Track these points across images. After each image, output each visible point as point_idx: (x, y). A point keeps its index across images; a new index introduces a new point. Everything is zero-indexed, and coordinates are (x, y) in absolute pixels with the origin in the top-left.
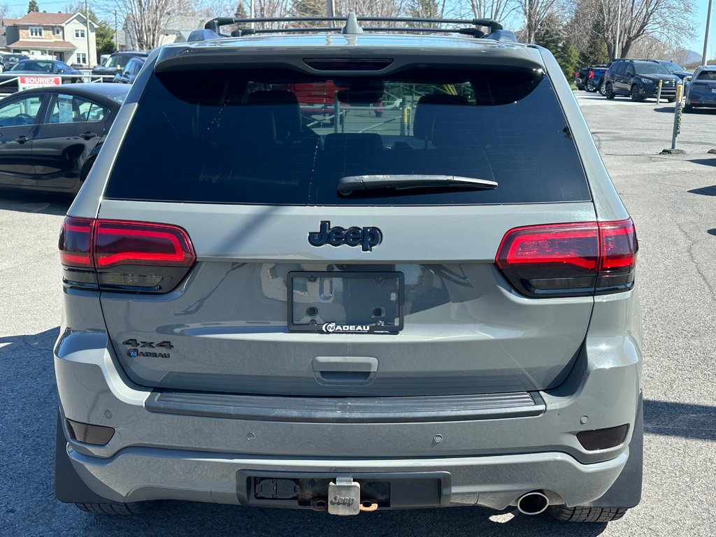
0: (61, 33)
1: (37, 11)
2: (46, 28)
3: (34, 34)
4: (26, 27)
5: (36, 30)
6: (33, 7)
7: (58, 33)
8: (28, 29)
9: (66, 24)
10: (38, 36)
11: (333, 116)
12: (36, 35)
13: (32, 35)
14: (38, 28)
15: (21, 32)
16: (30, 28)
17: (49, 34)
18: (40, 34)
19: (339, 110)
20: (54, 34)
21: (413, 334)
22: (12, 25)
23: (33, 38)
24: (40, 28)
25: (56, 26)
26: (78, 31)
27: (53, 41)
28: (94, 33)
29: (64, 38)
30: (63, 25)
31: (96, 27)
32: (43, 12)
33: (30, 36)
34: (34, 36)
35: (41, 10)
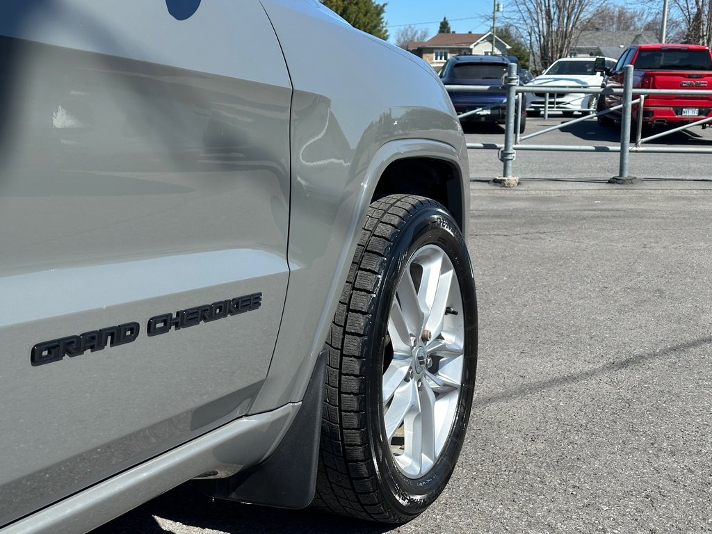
1: (448, 32)
2: (453, 50)
3: (439, 57)
4: (430, 50)
5: (441, 53)
6: (444, 27)
8: (432, 52)
9: (475, 46)
10: (443, 60)
11: (621, 106)
12: (441, 59)
13: (436, 59)
14: (443, 51)
15: (425, 56)
16: (435, 51)
18: (445, 58)
19: (630, 97)
22: (416, 48)
23: (437, 63)
24: (446, 51)
25: (463, 49)
26: (488, 52)
30: (472, 46)
31: (508, 47)
32: (454, 32)
33: (434, 60)
34: (439, 60)
35: (452, 30)
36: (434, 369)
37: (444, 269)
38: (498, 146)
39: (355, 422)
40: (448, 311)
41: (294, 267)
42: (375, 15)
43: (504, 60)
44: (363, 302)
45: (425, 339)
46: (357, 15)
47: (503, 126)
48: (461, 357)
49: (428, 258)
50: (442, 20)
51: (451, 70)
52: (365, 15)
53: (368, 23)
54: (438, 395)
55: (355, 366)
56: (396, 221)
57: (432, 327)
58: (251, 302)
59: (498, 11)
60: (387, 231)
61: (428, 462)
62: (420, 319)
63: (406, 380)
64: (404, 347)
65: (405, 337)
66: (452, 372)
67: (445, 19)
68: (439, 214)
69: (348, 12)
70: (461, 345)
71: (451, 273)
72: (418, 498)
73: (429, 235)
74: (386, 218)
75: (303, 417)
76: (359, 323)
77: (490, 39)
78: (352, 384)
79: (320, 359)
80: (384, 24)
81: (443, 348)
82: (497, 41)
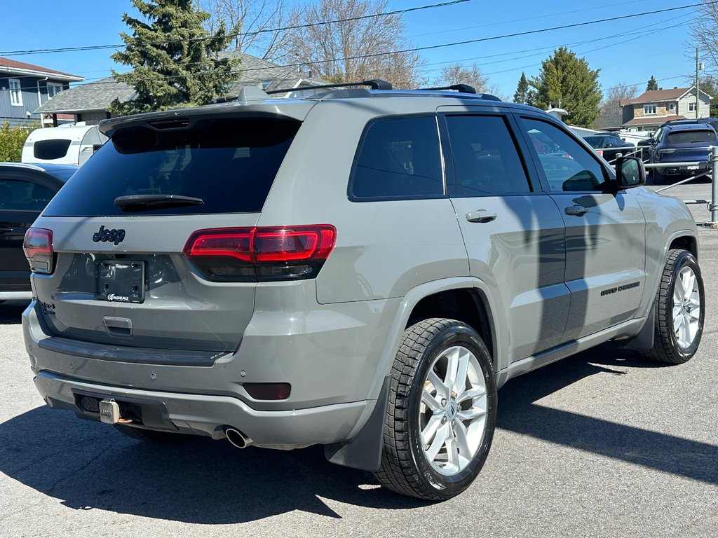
0: (675, 108)
1: (656, 89)
2: (660, 105)
3: (648, 111)
4: (640, 106)
6: (652, 85)
7: (672, 108)
8: (642, 107)
9: (680, 99)
10: (652, 113)
12: (650, 112)
13: (646, 112)
14: (648, 106)
15: (636, 111)
16: (645, 106)
17: (662, 111)
18: (654, 112)
20: (667, 110)
21: (154, 303)
22: (631, 104)
23: (646, 115)
24: (654, 105)
25: (670, 102)
26: (692, 104)
27: (666, 116)
28: (708, 106)
29: (677, 113)
30: (678, 100)
31: (711, 98)
32: (661, 89)
33: (644, 114)
34: (648, 113)
35: (659, 87)
36: (689, 311)
37: (691, 275)
38: (707, 201)
39: (665, 324)
40: (693, 291)
41: (647, 274)
42: (590, 81)
43: (708, 127)
44: (666, 286)
45: (685, 300)
46: (575, 82)
47: (710, 176)
48: (699, 308)
49: (685, 271)
50: (650, 80)
51: (666, 137)
52: (582, 81)
53: (585, 88)
54: (691, 322)
55: (664, 306)
56: (675, 259)
57: (688, 296)
58: (637, 284)
59: (700, 69)
60: (672, 262)
61: (688, 345)
62: (684, 293)
63: (679, 314)
64: (679, 302)
65: (679, 298)
66: (696, 313)
67: (652, 77)
68: (689, 256)
69: (567, 80)
70: (698, 303)
71: (694, 276)
72: (687, 355)
73: (686, 263)
74: (671, 258)
75: (649, 321)
76: (665, 292)
77: (694, 92)
78: (664, 312)
79: (654, 303)
80: (598, 87)
81: (692, 304)
82: (700, 93)
